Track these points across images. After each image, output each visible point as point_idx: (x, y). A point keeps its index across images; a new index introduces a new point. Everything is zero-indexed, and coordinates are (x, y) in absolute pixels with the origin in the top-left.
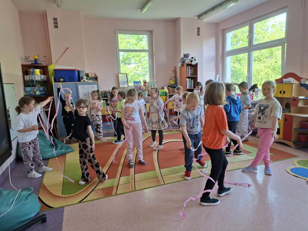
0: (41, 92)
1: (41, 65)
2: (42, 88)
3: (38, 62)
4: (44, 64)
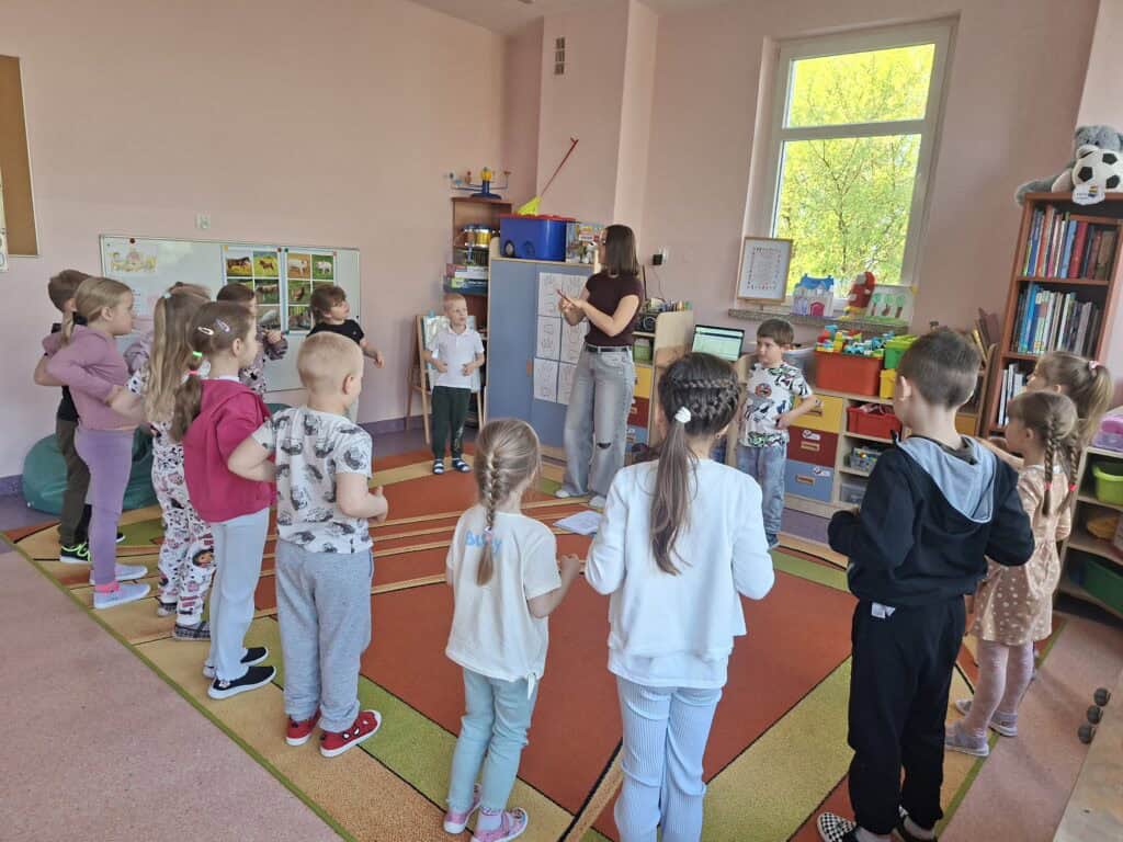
1: (497, 201)
3: (491, 192)
4: (506, 198)
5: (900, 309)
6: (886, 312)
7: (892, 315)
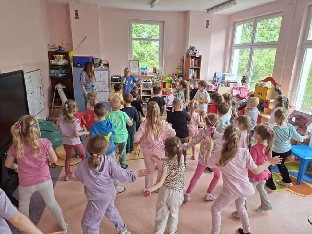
0: (63, 75)
1: (64, 52)
2: (63, 71)
3: (62, 49)
5: (161, 73)
6: (159, 73)
7: (160, 74)
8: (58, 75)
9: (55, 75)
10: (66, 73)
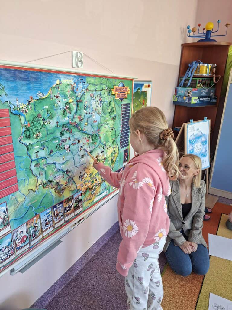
0: (201, 99)
2: (204, 91)
8: (190, 99)
9: (185, 98)
10: (210, 97)
